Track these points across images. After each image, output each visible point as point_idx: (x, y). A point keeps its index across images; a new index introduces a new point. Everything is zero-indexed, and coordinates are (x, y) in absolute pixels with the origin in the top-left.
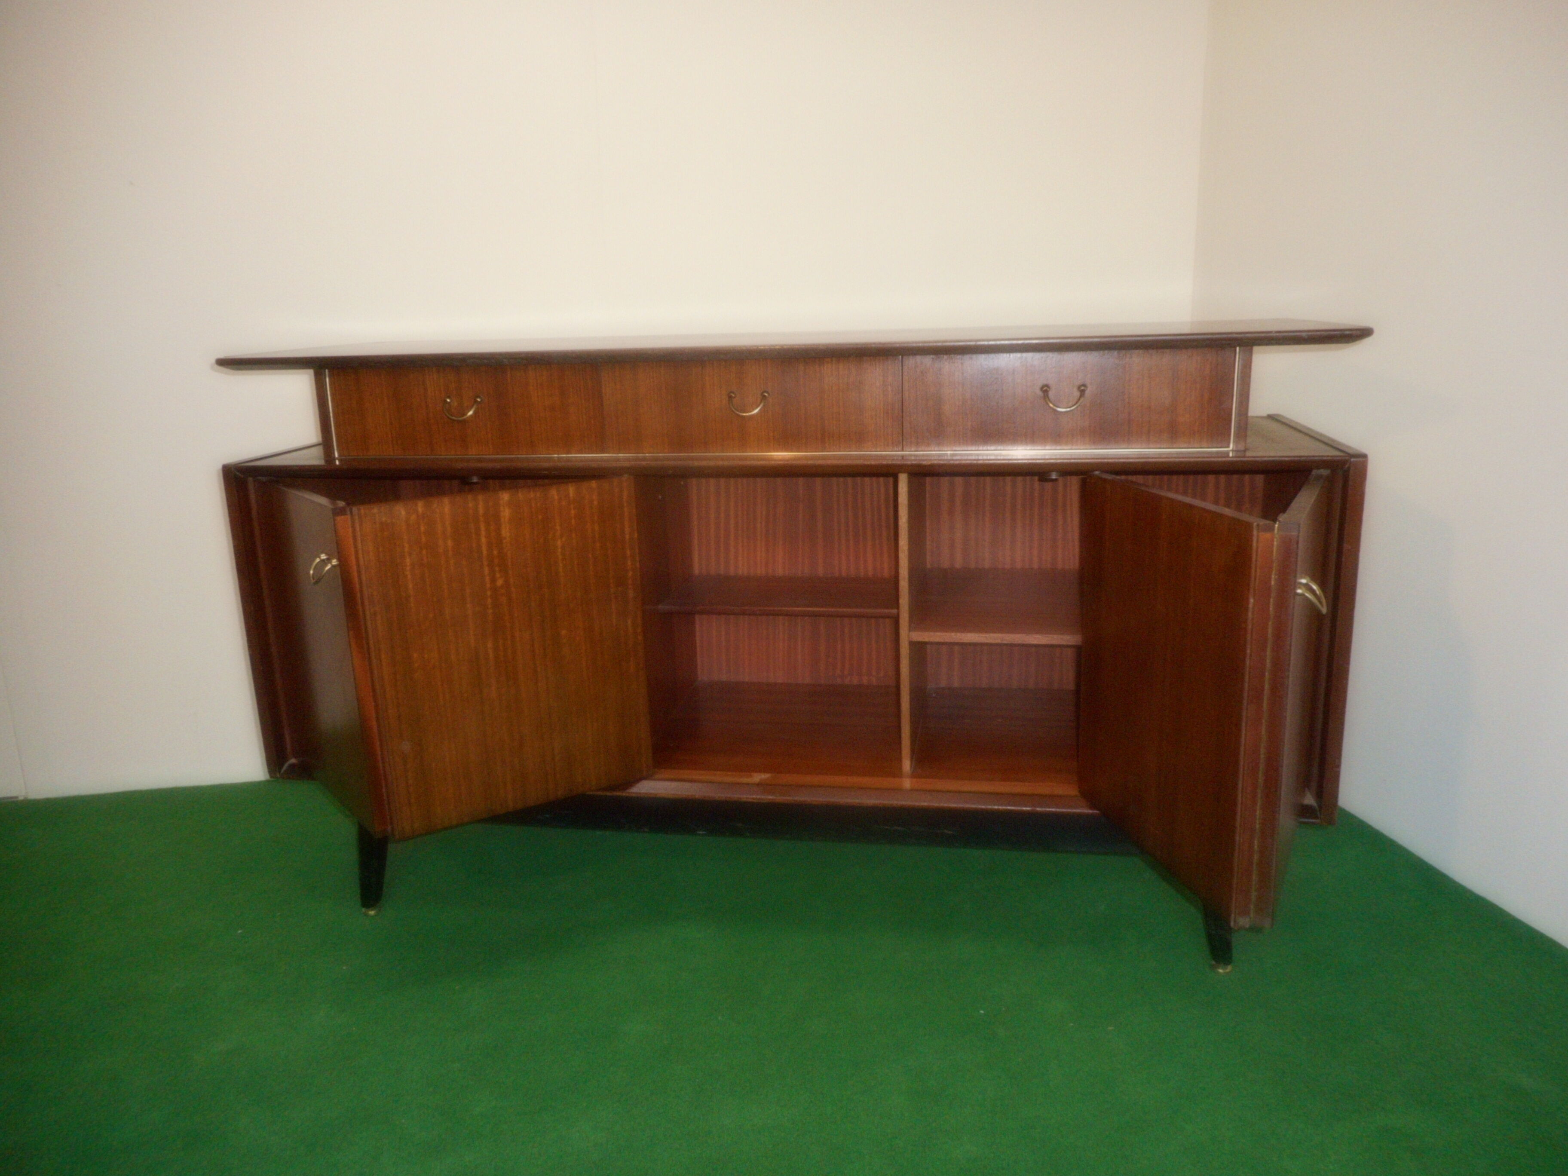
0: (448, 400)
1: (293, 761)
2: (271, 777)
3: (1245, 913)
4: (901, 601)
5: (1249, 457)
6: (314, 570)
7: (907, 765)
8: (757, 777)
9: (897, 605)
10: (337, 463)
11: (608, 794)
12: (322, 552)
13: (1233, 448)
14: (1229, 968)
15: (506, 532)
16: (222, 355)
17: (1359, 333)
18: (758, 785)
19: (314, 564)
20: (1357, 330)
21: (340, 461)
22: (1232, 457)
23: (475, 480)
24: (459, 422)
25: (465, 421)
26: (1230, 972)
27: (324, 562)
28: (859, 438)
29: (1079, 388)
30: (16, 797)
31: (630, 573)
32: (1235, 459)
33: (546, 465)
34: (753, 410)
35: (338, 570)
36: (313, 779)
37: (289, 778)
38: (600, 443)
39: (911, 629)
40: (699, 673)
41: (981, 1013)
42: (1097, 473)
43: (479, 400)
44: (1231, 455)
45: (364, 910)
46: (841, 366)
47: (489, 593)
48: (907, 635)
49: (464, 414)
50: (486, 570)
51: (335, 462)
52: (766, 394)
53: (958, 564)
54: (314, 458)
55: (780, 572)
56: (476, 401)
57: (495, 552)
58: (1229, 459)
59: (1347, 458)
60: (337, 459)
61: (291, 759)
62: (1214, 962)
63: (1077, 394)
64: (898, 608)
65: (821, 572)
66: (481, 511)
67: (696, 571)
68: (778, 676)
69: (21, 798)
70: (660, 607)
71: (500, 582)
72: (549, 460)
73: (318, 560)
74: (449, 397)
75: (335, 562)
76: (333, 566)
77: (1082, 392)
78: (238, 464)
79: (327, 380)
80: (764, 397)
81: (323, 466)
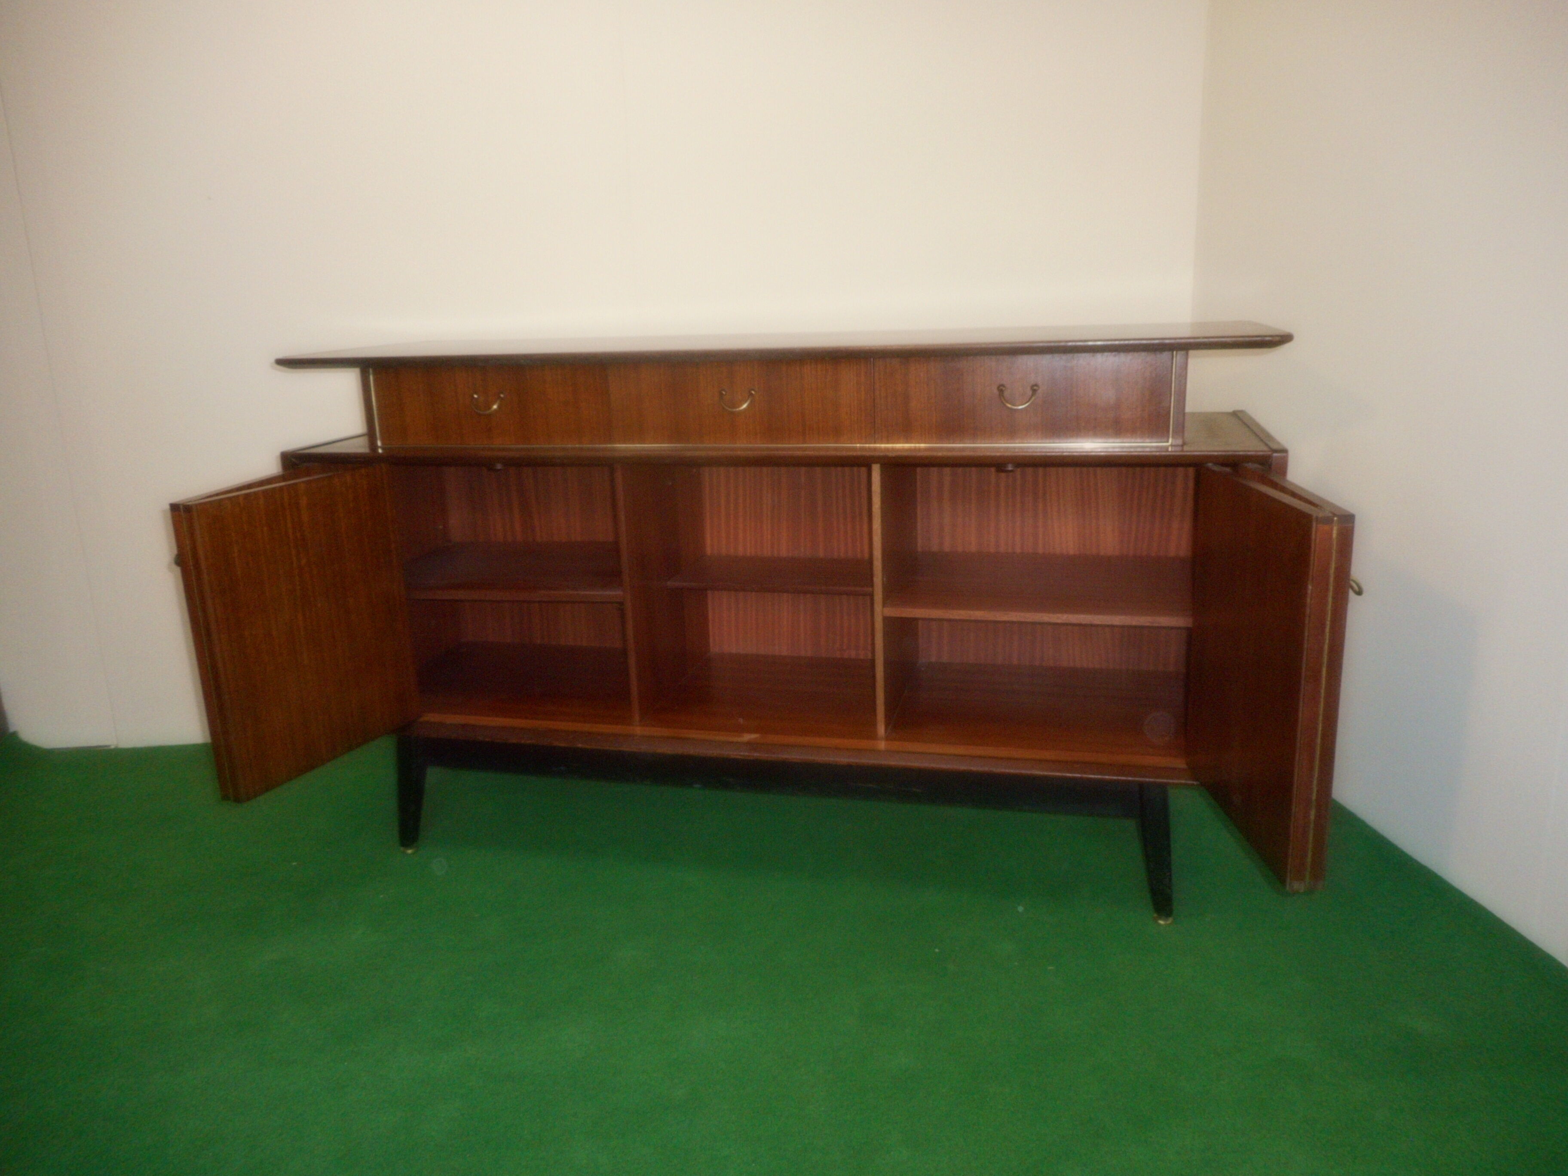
0: (476, 396)
4: (875, 579)
5: (1187, 451)
7: (881, 729)
8: (747, 737)
9: (871, 584)
10: (380, 451)
13: (1172, 443)
14: (1170, 920)
16: (282, 355)
17: (1277, 339)
18: (747, 744)
20: (1277, 336)
21: (383, 449)
22: (1172, 451)
24: (484, 415)
25: (490, 415)
26: (1170, 923)
28: (837, 432)
29: (1032, 387)
30: (109, 746)
32: (1173, 453)
34: (742, 405)
38: (608, 435)
39: (884, 605)
40: (711, 645)
43: (502, 396)
44: (1170, 449)
45: (402, 849)
48: (881, 611)
49: (490, 408)
51: (378, 450)
52: (753, 392)
53: (947, 547)
54: (360, 447)
55: (784, 553)
56: (500, 397)
58: (1168, 453)
59: (1270, 453)
60: (380, 447)
62: (1155, 915)
63: (1030, 393)
64: (872, 586)
65: (821, 554)
67: (709, 551)
68: (783, 649)
69: (113, 747)
70: (669, 583)
74: (476, 393)
77: (1034, 391)
78: (294, 451)
79: (371, 378)
80: (752, 394)
81: (368, 453)
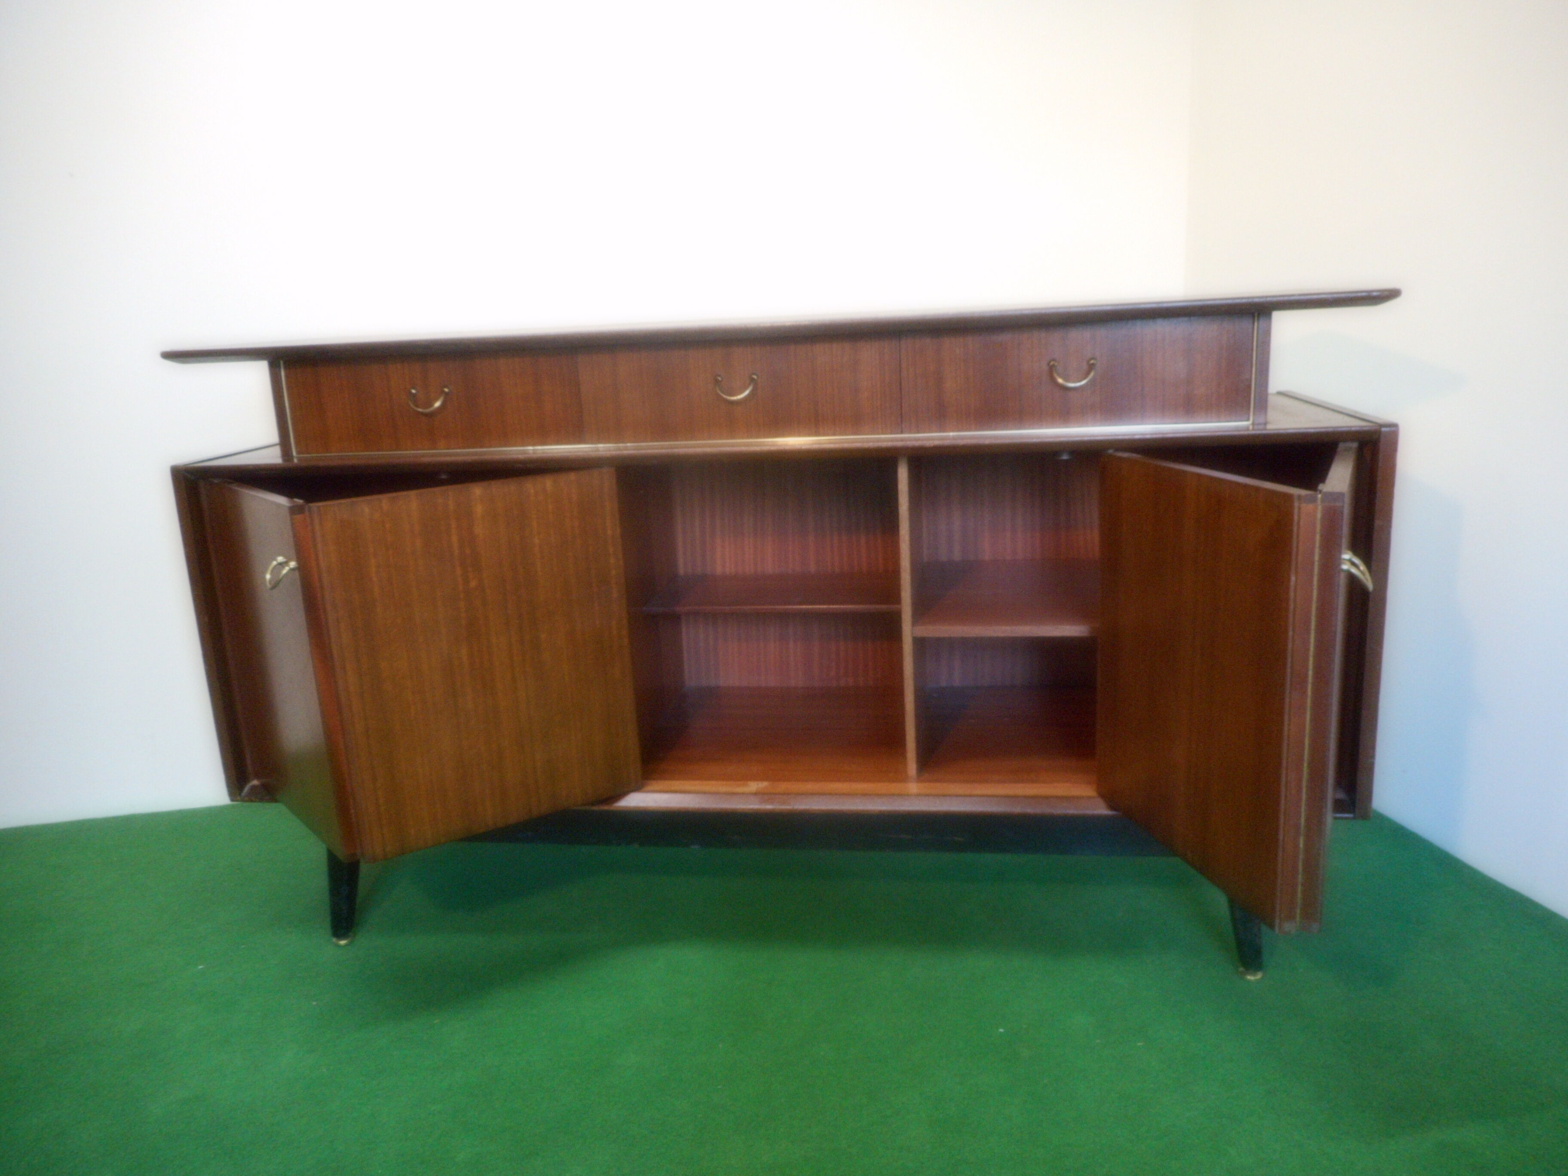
0: (414, 391)
1: (255, 782)
2: (232, 800)
3: (1291, 917)
4: (903, 596)
5: (1270, 430)
6: (272, 573)
7: (913, 769)
8: (754, 786)
9: (898, 600)
10: (296, 461)
11: (596, 808)
12: (280, 555)
13: (1253, 422)
14: (1259, 976)
15: (479, 530)
16: (167, 348)
17: (1386, 293)
18: (756, 794)
19: (271, 567)
20: (1385, 290)
21: (299, 459)
22: (1254, 430)
23: (444, 477)
24: (426, 415)
25: (432, 413)
26: (1260, 979)
27: (282, 565)
28: (854, 421)
29: (1088, 362)
31: (614, 572)
32: (1255, 433)
33: (521, 457)
34: (741, 393)
35: (297, 574)
36: (276, 801)
37: (252, 801)
38: (577, 434)
39: (914, 624)
40: (686, 678)
41: (1001, 1032)
42: (1111, 451)
43: (446, 390)
44: (1252, 428)
45: (334, 940)
46: (835, 345)
47: (462, 596)
48: (909, 631)
49: (431, 405)
50: (459, 571)
51: (294, 461)
52: (755, 377)
53: (957, 556)
54: (273, 457)
55: (769, 569)
56: (443, 392)
57: (468, 551)
58: (1249, 433)
59: (1376, 428)
60: (296, 457)
61: (253, 779)
62: (1241, 969)
63: (1086, 367)
64: (900, 603)
65: (812, 568)
66: (452, 507)
67: (681, 571)
68: (770, 680)
70: (647, 608)
71: (473, 584)
72: (524, 452)
73: (275, 563)
74: (414, 388)
75: (293, 564)
76: (292, 570)
77: (1092, 366)
78: (187, 465)
79: (283, 373)
80: (753, 379)
81: (279, 464)
